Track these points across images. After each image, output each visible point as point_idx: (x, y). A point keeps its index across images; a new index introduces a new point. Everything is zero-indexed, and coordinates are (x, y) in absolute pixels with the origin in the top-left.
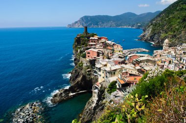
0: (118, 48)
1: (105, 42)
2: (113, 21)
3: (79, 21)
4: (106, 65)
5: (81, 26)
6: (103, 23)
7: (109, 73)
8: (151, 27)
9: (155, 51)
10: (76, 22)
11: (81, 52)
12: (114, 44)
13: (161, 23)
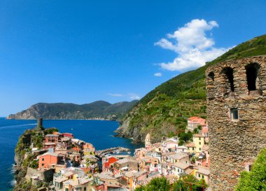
0: (89, 149)
1: (70, 140)
2: (81, 111)
3: (30, 110)
4: (71, 177)
5: (32, 118)
6: (66, 113)
7: (77, 189)
8: (129, 118)
9: (136, 150)
10: (25, 111)
11: (30, 158)
12: (82, 144)
13: (139, 115)
